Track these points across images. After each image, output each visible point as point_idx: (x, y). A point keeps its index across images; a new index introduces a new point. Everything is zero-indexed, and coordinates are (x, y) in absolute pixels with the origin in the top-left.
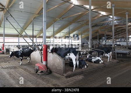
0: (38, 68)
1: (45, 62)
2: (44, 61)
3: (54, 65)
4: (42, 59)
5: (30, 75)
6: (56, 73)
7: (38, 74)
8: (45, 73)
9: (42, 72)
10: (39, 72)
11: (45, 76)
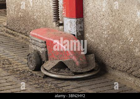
0: (41, 50)
1: (74, 21)
2: (70, 16)
3: (115, 36)
4: (61, 7)
5: (11, 78)
6: (130, 74)
7: (46, 76)
8: (76, 74)
9: (61, 66)
10: (49, 65)
11: (75, 83)
